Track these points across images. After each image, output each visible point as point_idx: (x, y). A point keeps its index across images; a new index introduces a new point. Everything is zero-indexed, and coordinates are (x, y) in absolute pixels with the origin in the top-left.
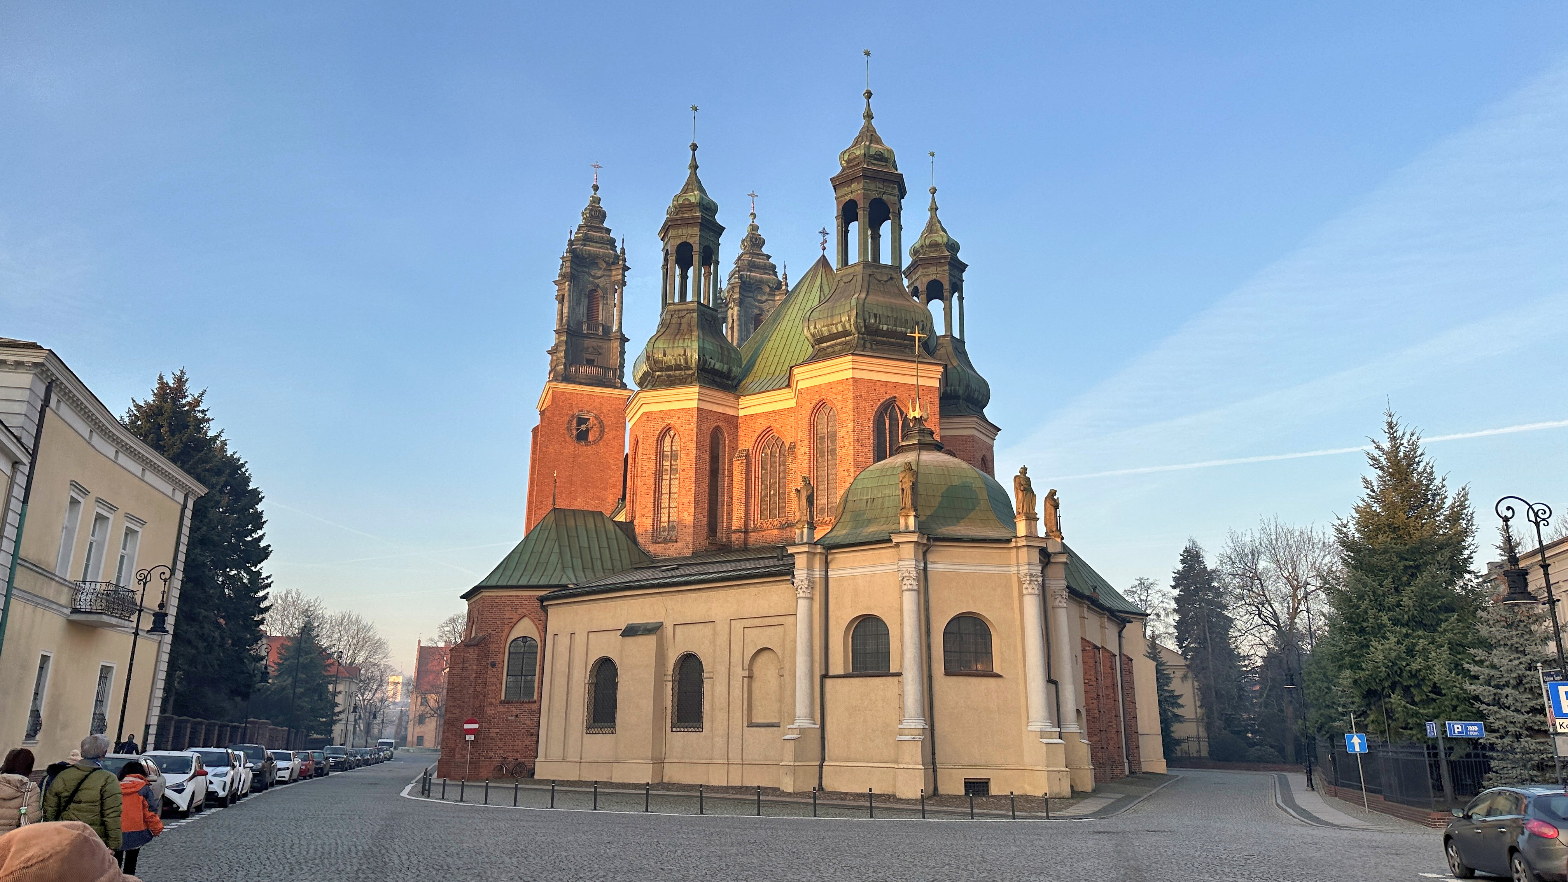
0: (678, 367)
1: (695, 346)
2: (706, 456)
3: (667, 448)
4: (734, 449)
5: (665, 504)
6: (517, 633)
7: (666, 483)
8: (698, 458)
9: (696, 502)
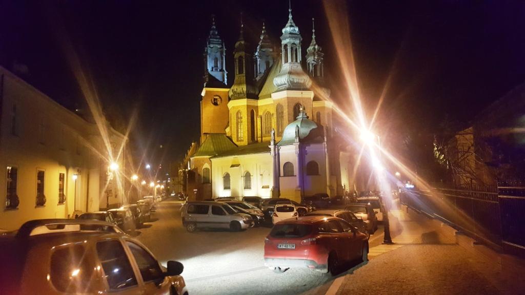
0: (241, 93)
1: (245, 87)
2: (250, 118)
3: (239, 116)
4: (257, 115)
5: (239, 131)
6: (204, 167)
7: (239, 125)
8: (248, 119)
9: (248, 131)
